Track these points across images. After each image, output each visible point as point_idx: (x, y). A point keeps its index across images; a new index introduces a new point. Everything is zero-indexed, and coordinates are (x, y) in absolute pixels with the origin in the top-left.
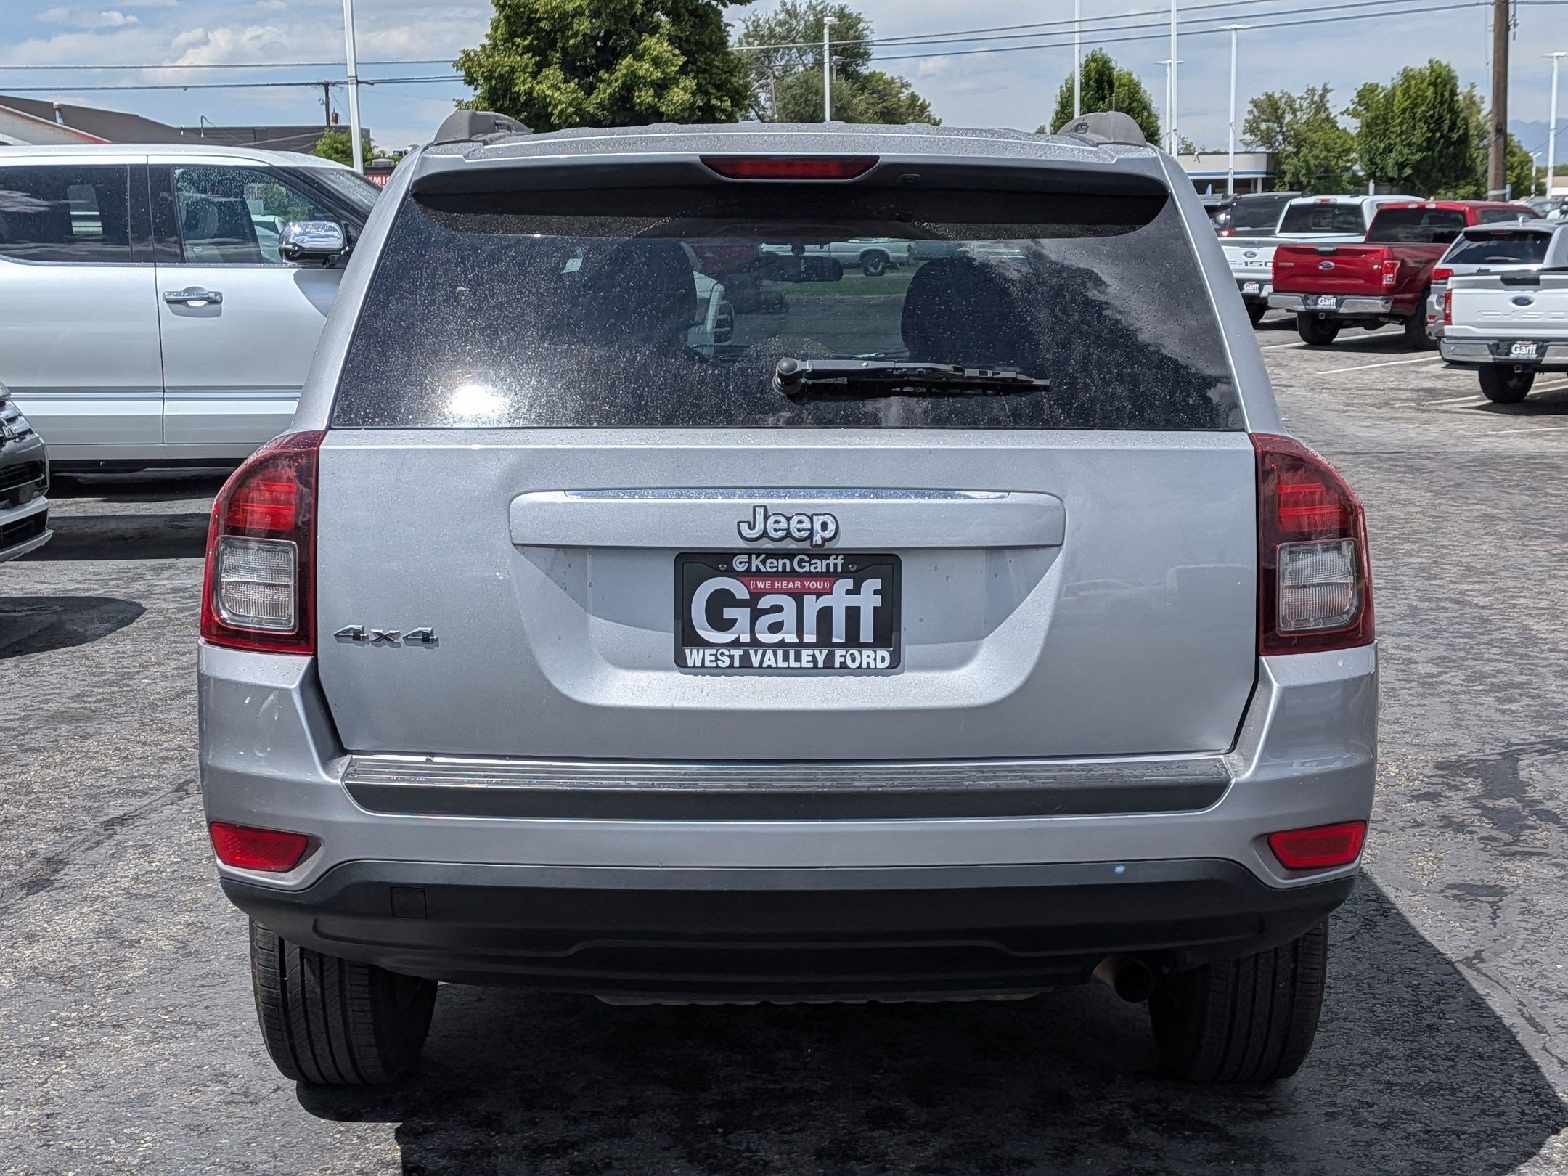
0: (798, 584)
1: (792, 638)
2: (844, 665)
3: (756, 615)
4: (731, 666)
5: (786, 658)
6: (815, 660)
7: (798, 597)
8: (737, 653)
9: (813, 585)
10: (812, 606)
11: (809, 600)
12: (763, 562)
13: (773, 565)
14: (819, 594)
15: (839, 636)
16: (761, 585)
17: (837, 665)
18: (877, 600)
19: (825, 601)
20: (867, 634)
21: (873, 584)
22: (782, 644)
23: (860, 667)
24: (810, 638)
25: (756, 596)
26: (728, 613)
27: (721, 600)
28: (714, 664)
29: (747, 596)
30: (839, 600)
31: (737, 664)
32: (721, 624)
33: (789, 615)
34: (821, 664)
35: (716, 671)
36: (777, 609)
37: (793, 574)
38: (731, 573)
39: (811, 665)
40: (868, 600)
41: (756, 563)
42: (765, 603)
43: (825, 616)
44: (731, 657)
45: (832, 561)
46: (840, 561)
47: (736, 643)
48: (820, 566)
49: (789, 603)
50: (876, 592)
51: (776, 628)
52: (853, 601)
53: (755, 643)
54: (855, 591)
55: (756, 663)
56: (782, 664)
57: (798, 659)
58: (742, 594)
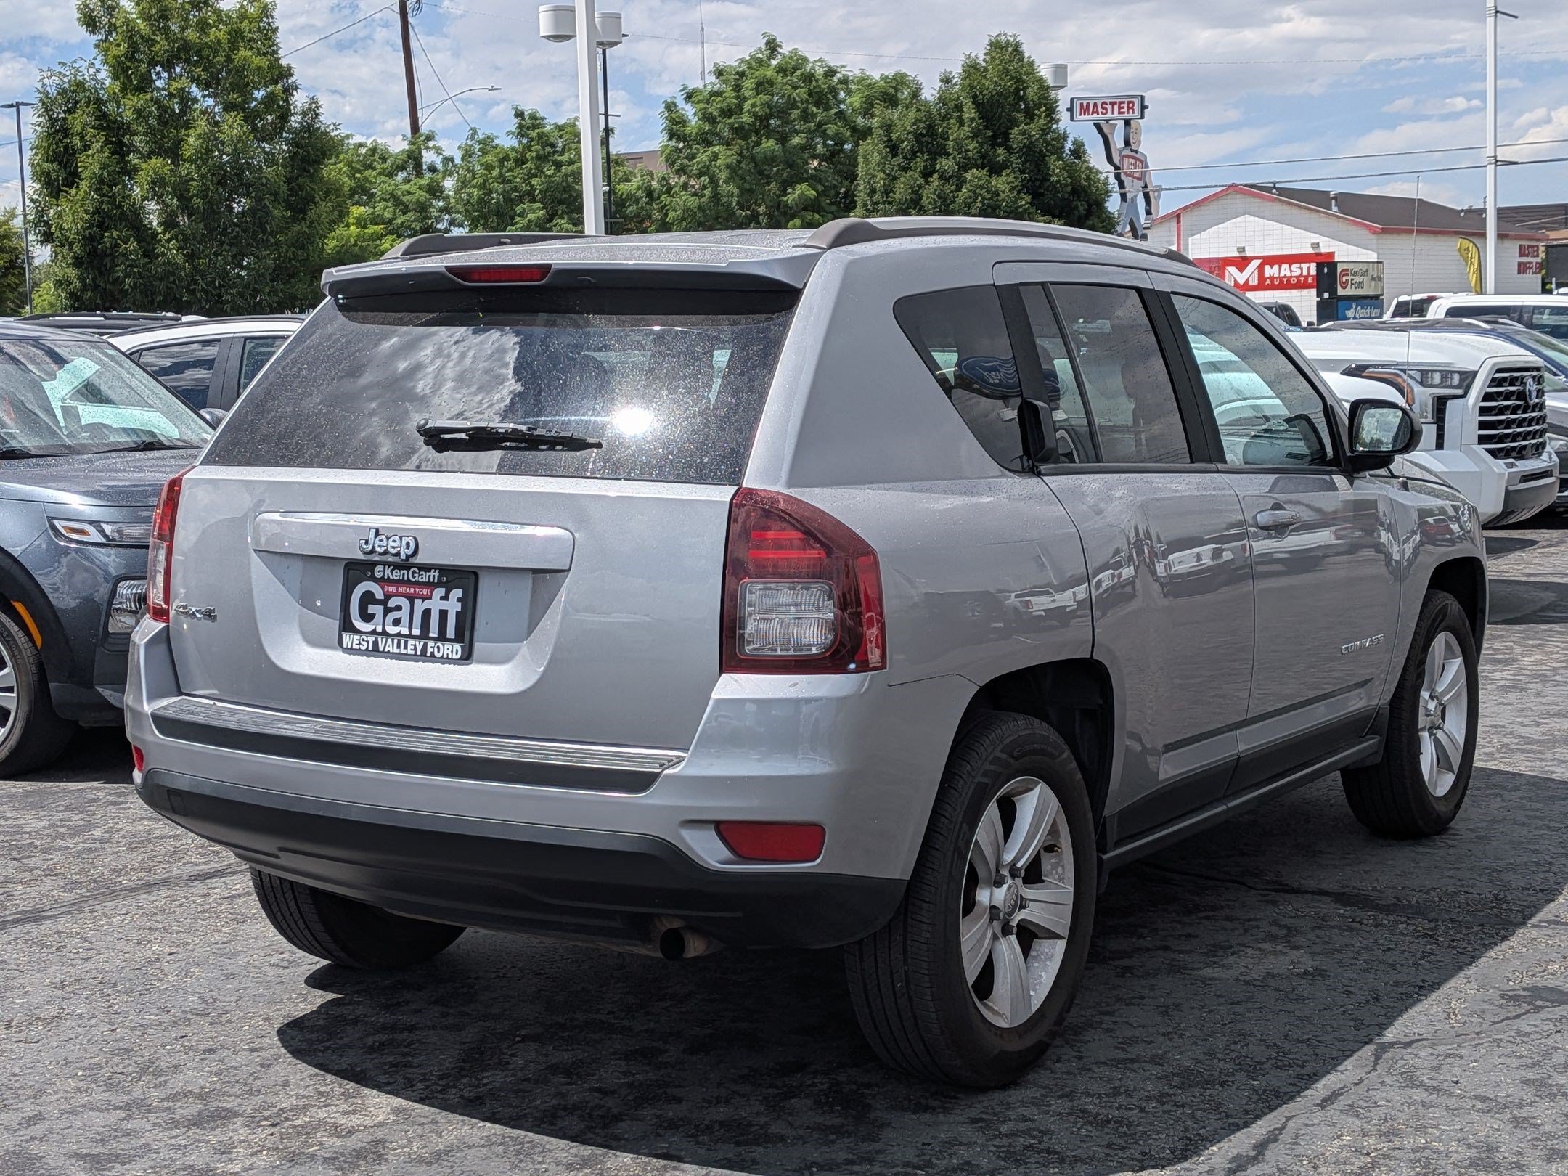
0: (412, 590)
1: (405, 631)
2: (432, 654)
3: (387, 611)
4: (367, 649)
5: (399, 647)
6: (415, 649)
7: (411, 599)
8: (371, 639)
9: (423, 591)
10: (420, 606)
11: (417, 602)
12: (392, 572)
13: (397, 575)
14: (424, 598)
15: (433, 633)
16: (390, 589)
17: (429, 654)
18: (458, 607)
19: (427, 604)
20: (451, 633)
21: (457, 593)
22: (399, 635)
23: (442, 657)
24: (416, 632)
25: (388, 596)
26: (372, 609)
27: (368, 598)
28: (357, 647)
29: (382, 597)
30: (435, 604)
31: (370, 648)
32: (367, 618)
33: (404, 614)
34: (419, 653)
35: (359, 652)
36: (398, 608)
37: (408, 583)
38: (373, 579)
39: (413, 652)
40: (453, 606)
41: (388, 572)
42: (392, 603)
43: (427, 614)
44: (368, 642)
45: (432, 573)
46: (437, 574)
47: (374, 632)
48: (424, 577)
49: (405, 603)
50: (459, 600)
51: (397, 622)
52: (444, 605)
53: (384, 633)
54: (445, 598)
55: (381, 649)
56: (396, 650)
57: (406, 647)
58: (379, 595)
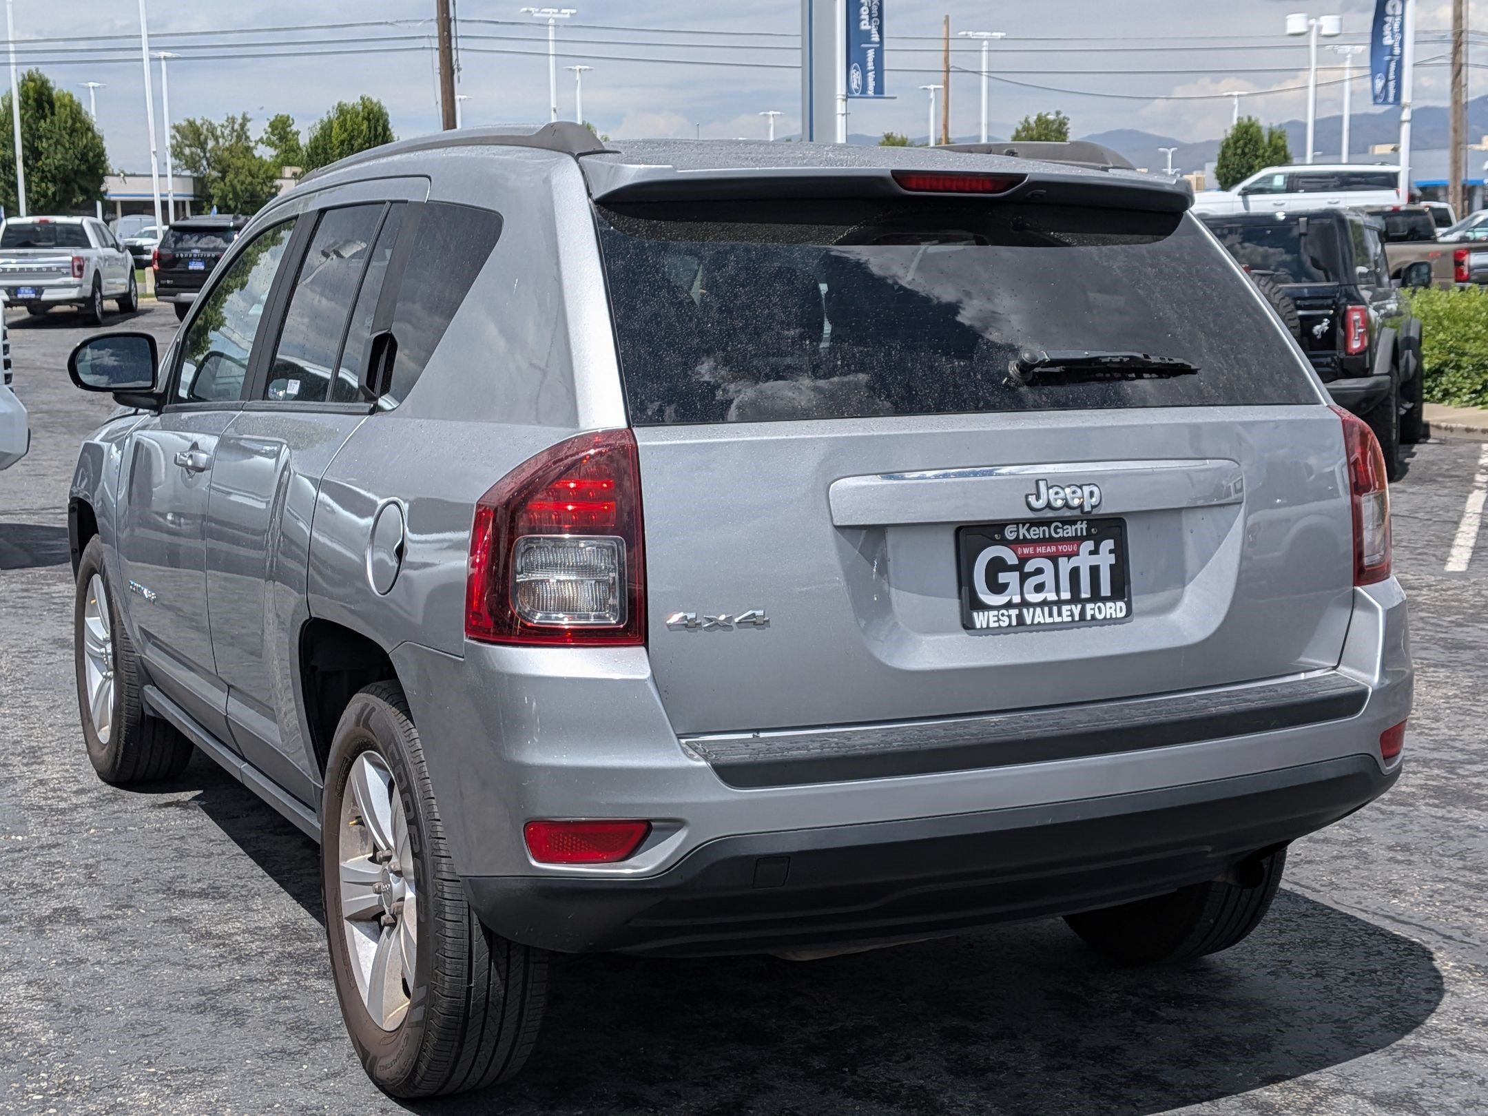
0: (1054, 549)
1: (1052, 597)
2: (1093, 617)
3: (1024, 577)
4: (1010, 625)
5: (1051, 615)
6: (1072, 615)
7: (1054, 559)
8: (1014, 612)
9: (1064, 548)
10: (1065, 566)
11: (1062, 561)
12: (1028, 530)
13: (1035, 533)
14: (1069, 556)
15: (1085, 594)
16: (1026, 551)
17: (1089, 617)
18: (1112, 559)
19: (1074, 562)
20: (1106, 590)
21: (1108, 544)
22: (1044, 603)
23: (1105, 618)
24: (1066, 595)
25: (1023, 560)
26: (1003, 577)
27: (996, 565)
28: (996, 625)
29: (1016, 562)
30: (1084, 561)
31: (1014, 623)
32: (996, 587)
33: (1048, 577)
34: (1077, 618)
35: (999, 631)
36: (1039, 571)
37: (1050, 540)
38: (1004, 542)
39: (1070, 619)
40: (1105, 559)
41: (1023, 531)
42: (1030, 567)
43: (1075, 573)
44: (1009, 617)
45: (1078, 526)
46: (1084, 526)
47: (1009, 605)
48: (1070, 531)
49: (1047, 565)
50: (1111, 551)
51: (1039, 588)
52: (1094, 561)
53: (1025, 604)
54: (1095, 552)
55: (1028, 621)
56: (1049, 620)
57: (1060, 614)
58: (1012, 559)
